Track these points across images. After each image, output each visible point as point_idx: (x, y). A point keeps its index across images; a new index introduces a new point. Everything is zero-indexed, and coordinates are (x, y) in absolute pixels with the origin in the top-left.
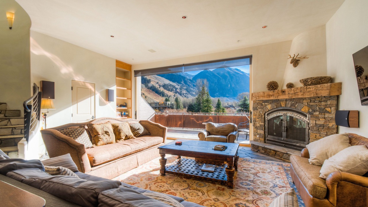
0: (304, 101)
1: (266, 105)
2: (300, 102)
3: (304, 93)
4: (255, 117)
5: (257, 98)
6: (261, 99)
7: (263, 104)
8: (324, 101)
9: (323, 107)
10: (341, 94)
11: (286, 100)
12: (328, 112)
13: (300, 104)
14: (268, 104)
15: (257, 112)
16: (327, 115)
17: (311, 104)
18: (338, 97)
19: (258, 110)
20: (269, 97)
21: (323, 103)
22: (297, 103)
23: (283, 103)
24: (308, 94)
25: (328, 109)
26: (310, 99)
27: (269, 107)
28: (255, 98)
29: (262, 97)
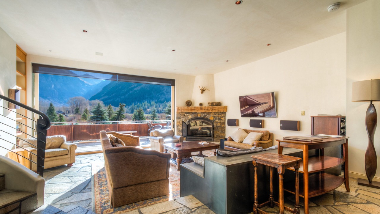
0: (211, 114)
1: (187, 116)
2: (209, 114)
3: (212, 110)
4: (178, 124)
5: (183, 110)
6: (186, 111)
7: (185, 115)
8: (220, 114)
9: (220, 117)
10: (227, 111)
11: (201, 113)
12: (222, 120)
13: (209, 115)
14: (189, 115)
15: (180, 120)
16: (221, 121)
17: (215, 115)
18: (225, 113)
19: (181, 119)
20: (192, 111)
21: (220, 115)
22: (207, 115)
23: (199, 115)
24: (215, 110)
25: (222, 118)
26: (214, 113)
27: (190, 117)
28: (181, 111)
29: (187, 110)
